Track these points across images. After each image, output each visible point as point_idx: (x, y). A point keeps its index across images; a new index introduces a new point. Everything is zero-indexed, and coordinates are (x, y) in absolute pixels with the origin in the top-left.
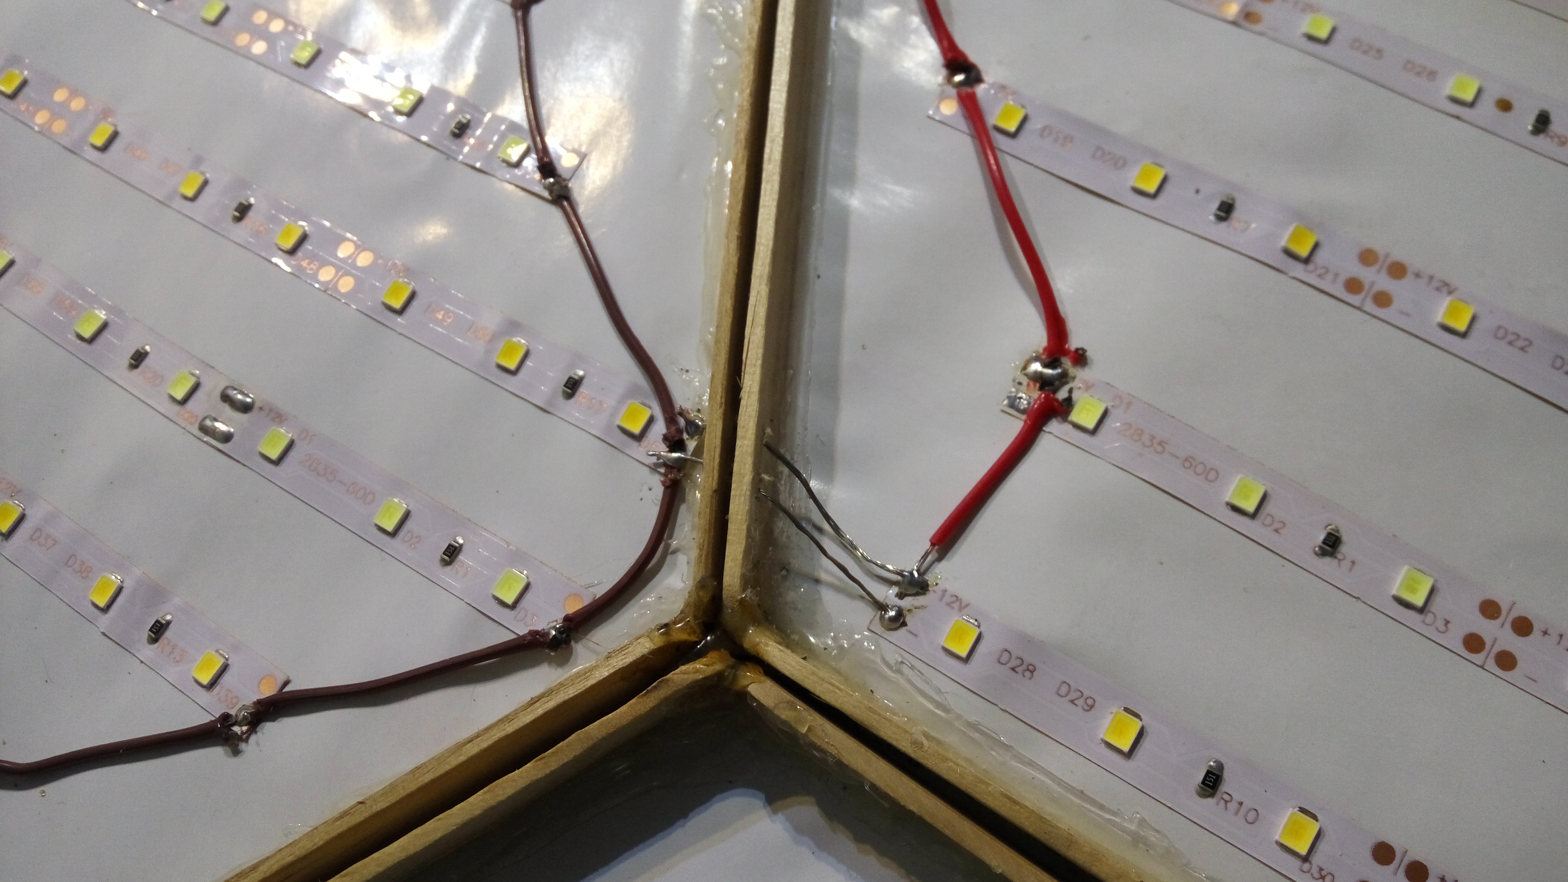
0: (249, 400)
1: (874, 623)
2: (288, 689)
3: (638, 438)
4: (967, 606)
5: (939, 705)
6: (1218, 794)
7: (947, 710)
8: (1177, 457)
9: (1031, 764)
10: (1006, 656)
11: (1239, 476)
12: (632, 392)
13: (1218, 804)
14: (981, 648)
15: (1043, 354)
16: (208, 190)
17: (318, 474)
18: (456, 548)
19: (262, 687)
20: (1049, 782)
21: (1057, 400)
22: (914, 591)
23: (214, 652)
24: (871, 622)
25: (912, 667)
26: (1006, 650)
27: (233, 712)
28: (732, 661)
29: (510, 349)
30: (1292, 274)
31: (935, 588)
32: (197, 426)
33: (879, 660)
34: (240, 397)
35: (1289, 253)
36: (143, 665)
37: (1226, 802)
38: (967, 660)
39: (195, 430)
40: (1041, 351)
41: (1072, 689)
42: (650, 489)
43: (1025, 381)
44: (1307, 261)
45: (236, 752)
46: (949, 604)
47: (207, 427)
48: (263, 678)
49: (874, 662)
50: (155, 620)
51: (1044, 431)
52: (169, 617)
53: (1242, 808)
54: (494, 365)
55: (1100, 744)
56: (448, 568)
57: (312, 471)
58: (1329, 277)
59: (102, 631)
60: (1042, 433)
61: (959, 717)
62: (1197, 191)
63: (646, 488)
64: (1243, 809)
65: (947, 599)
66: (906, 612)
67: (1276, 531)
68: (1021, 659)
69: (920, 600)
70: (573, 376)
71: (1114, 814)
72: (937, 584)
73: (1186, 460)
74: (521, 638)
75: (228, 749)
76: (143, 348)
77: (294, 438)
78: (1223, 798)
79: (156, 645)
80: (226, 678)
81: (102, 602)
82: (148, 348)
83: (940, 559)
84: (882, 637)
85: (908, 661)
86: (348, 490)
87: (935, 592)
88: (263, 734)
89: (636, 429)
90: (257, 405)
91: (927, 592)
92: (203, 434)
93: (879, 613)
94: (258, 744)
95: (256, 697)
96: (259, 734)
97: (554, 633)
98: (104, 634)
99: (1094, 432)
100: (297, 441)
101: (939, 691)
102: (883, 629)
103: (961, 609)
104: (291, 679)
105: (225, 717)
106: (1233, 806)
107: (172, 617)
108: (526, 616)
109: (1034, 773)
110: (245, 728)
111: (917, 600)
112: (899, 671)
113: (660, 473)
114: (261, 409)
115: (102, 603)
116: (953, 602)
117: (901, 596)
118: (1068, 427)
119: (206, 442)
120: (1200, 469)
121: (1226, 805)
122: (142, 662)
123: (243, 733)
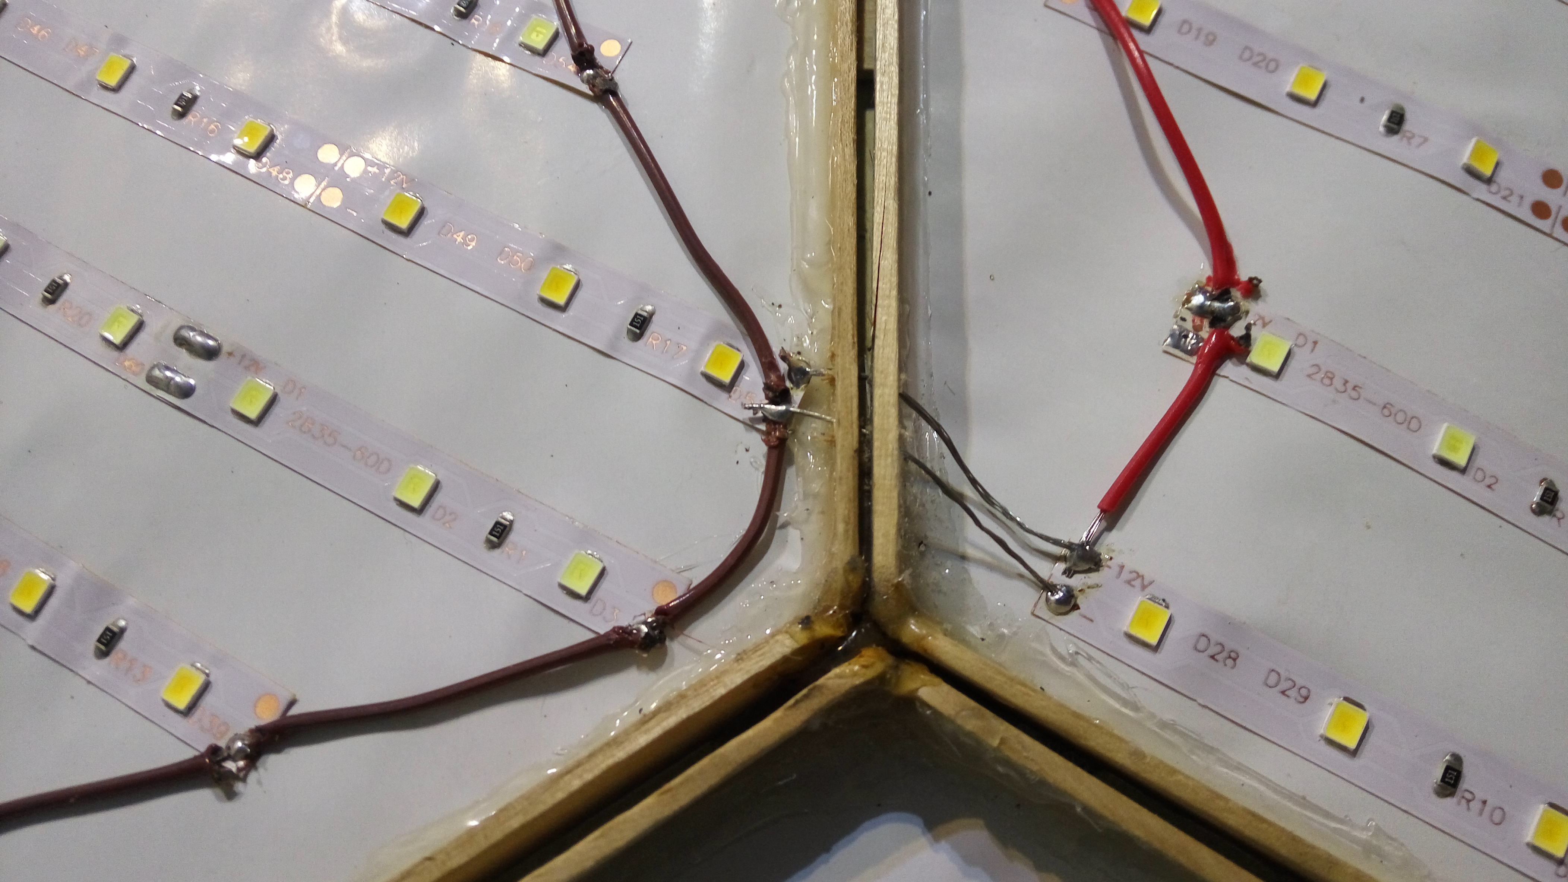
0: (211, 343)
1: (1038, 606)
2: (294, 711)
3: (728, 388)
4: (1151, 583)
5: (1125, 703)
6: (1459, 793)
7: (1136, 708)
8: (1375, 404)
9: (1239, 768)
10: (1203, 642)
11: (1445, 425)
12: (715, 332)
13: (1459, 803)
14: (1172, 633)
15: (1207, 284)
16: (135, 78)
17: (313, 437)
18: (505, 526)
19: (258, 710)
20: (1262, 788)
21: (1232, 338)
22: (1087, 567)
23: (189, 667)
24: (1035, 606)
25: (1090, 658)
26: (1203, 635)
27: (222, 744)
28: (890, 660)
29: (555, 281)
30: (1476, 196)
31: (1109, 563)
32: (143, 377)
33: (1048, 651)
34: (199, 339)
35: (1470, 171)
36: (91, 686)
37: (1469, 801)
38: (1156, 648)
39: (142, 382)
40: (1204, 280)
41: (1282, 679)
42: (747, 450)
43: (1189, 316)
44: (1489, 181)
45: (231, 795)
46: (1129, 582)
47: (156, 377)
48: (259, 699)
49: (1042, 654)
50: (105, 627)
51: (1219, 375)
52: (122, 623)
53: (1486, 807)
54: (537, 297)
55: (1319, 740)
56: (497, 552)
57: (305, 432)
58: (1514, 199)
59: (31, 644)
60: (1215, 377)
61: (1152, 716)
62: (1362, 100)
63: (741, 449)
64: (1488, 809)
65: (1125, 575)
66: (1078, 593)
67: (1489, 486)
68: (1221, 644)
69: (1093, 578)
70: (640, 312)
71: (1341, 821)
72: (1111, 558)
73: (1385, 407)
74: (600, 637)
75: (219, 791)
76: (61, 278)
77: (278, 391)
78: (1463, 797)
79: (107, 660)
80: (209, 700)
81: (28, 606)
82: (67, 278)
83: (1110, 528)
84: (1050, 623)
85: (1083, 650)
86: (354, 457)
87: (1109, 567)
88: (266, 769)
89: (726, 377)
90: (226, 349)
91: (1101, 569)
92: (153, 388)
93: (1045, 594)
94: (259, 782)
95: (253, 724)
96: (261, 770)
97: (645, 629)
98: (33, 648)
99: (1277, 376)
100: (280, 395)
101: (1126, 687)
102: (1051, 614)
103: (1144, 587)
104: (297, 697)
105: (214, 751)
106: (1475, 805)
107: (127, 624)
108: (604, 609)
109: (1243, 778)
110: (241, 763)
111: (1089, 577)
112: (1073, 664)
113: (758, 430)
114: (230, 354)
115: (28, 608)
116: (1134, 580)
117: (1069, 573)
118: (1244, 370)
119: (158, 398)
120: (1400, 417)
121: (1468, 805)
122: (89, 682)
123: (239, 770)
